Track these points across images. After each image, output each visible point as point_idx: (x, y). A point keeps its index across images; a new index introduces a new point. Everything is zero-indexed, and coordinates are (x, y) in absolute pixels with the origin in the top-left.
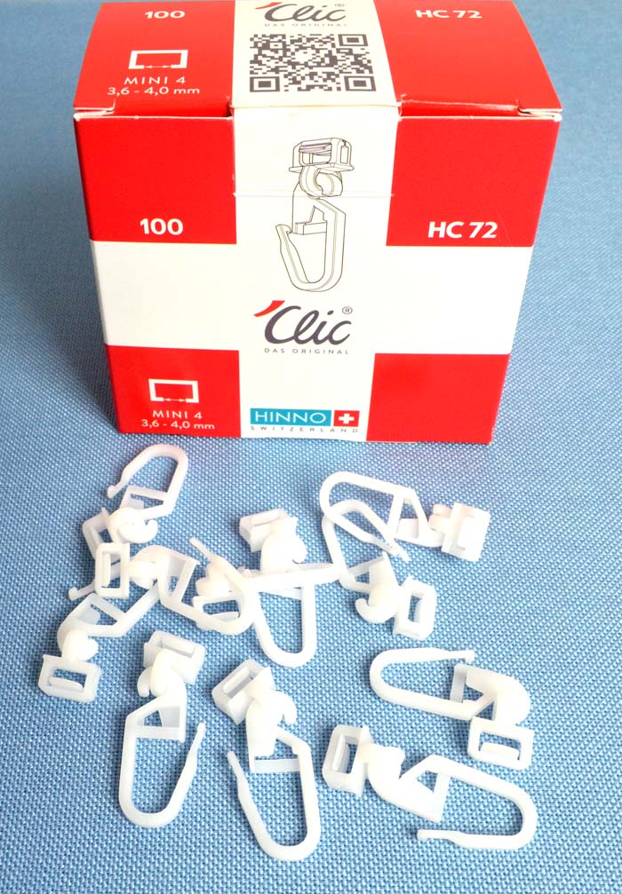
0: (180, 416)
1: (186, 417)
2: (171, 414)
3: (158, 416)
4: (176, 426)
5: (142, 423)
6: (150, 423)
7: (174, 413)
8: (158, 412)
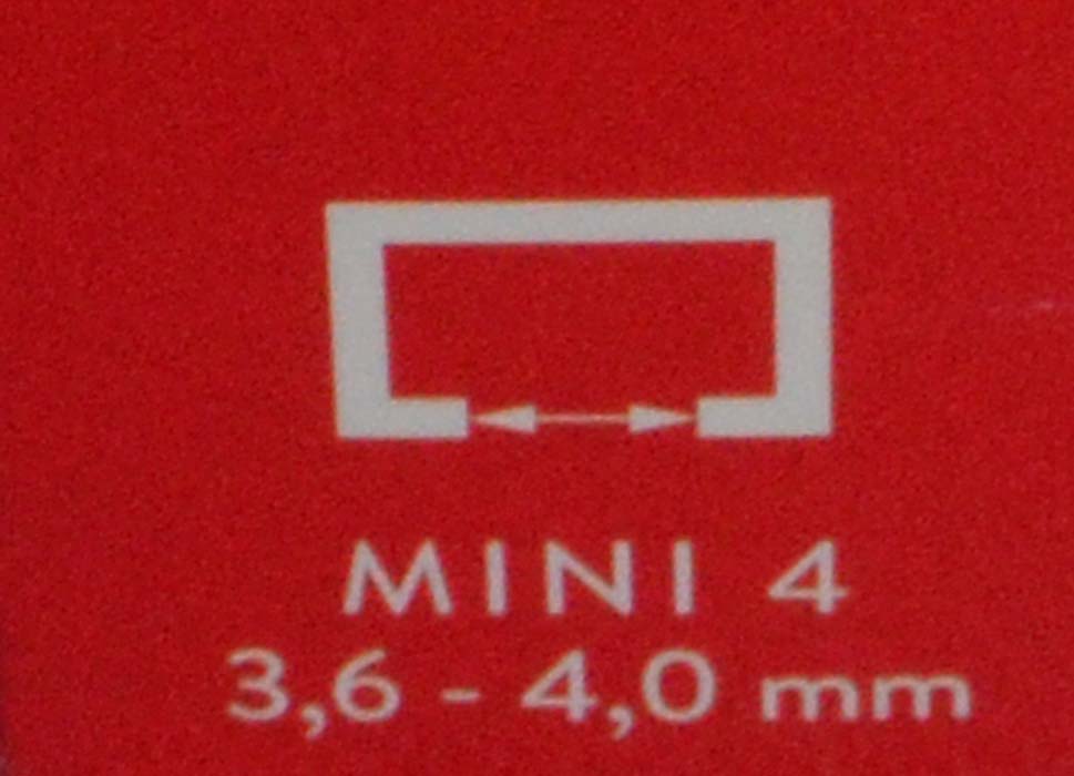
0: (619, 595)
1: (683, 600)
2: (526, 578)
3: (397, 600)
4: (578, 704)
5: (227, 684)
6: (309, 681)
7: (557, 559)
8: (397, 565)
